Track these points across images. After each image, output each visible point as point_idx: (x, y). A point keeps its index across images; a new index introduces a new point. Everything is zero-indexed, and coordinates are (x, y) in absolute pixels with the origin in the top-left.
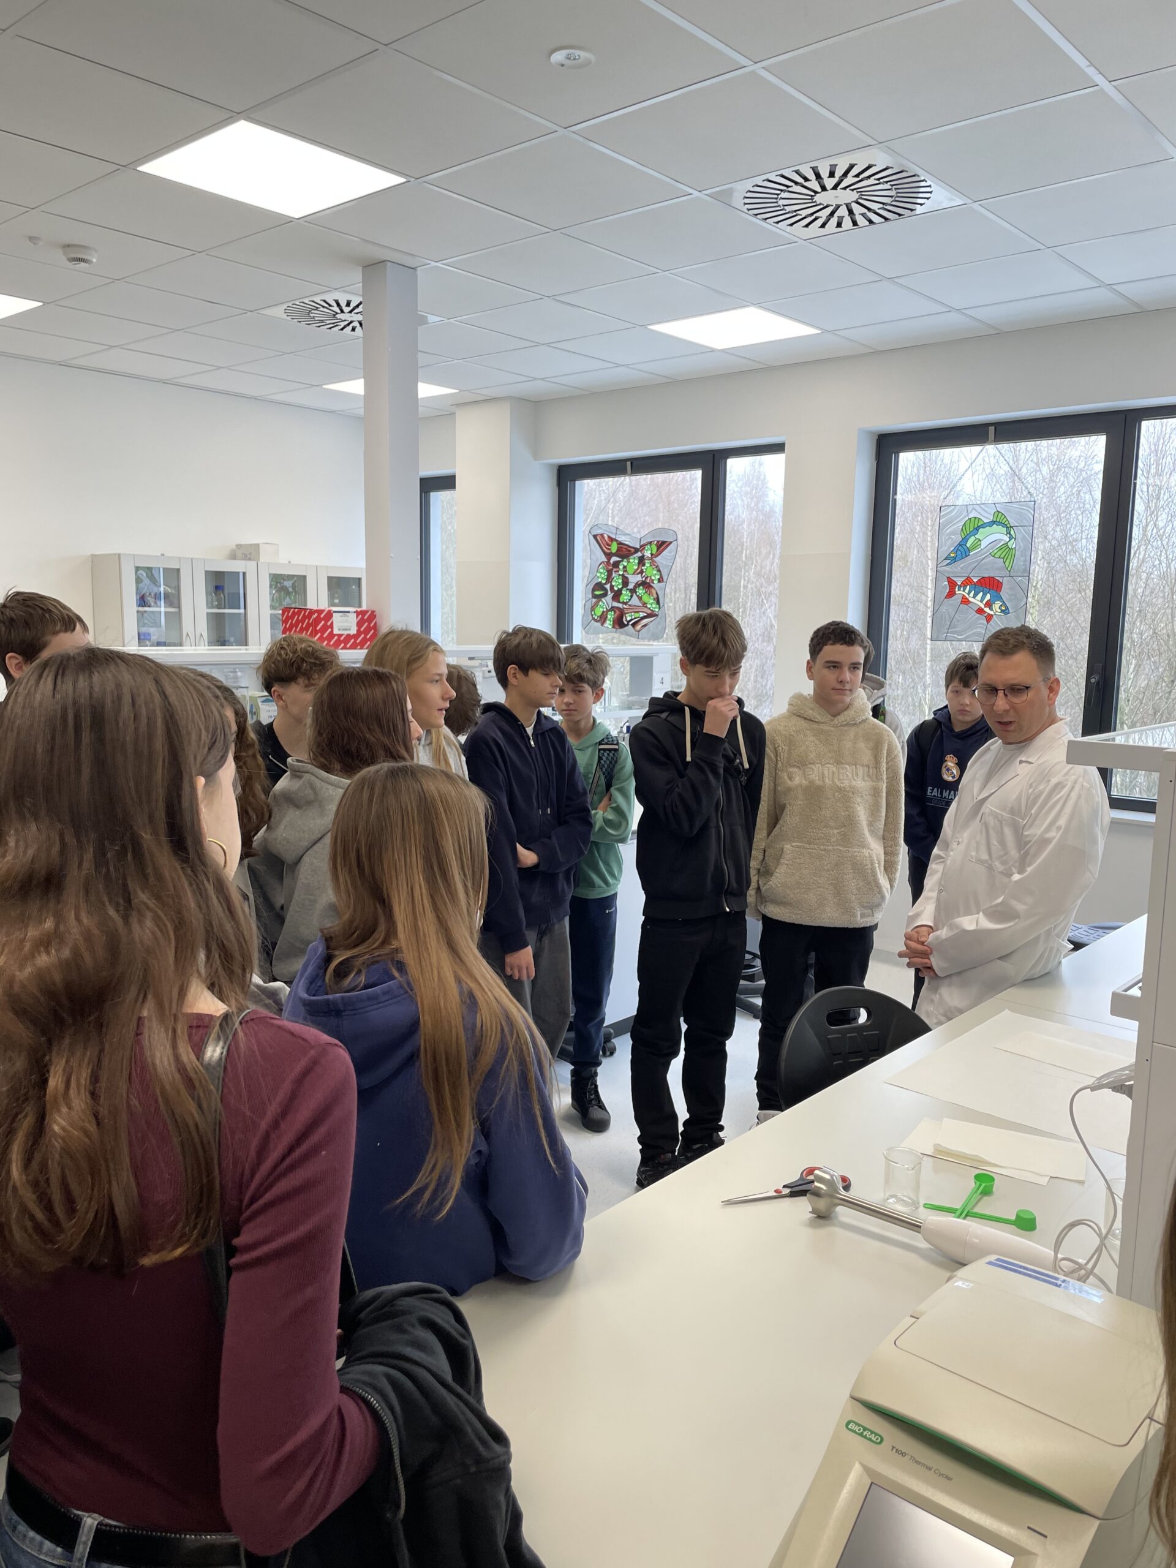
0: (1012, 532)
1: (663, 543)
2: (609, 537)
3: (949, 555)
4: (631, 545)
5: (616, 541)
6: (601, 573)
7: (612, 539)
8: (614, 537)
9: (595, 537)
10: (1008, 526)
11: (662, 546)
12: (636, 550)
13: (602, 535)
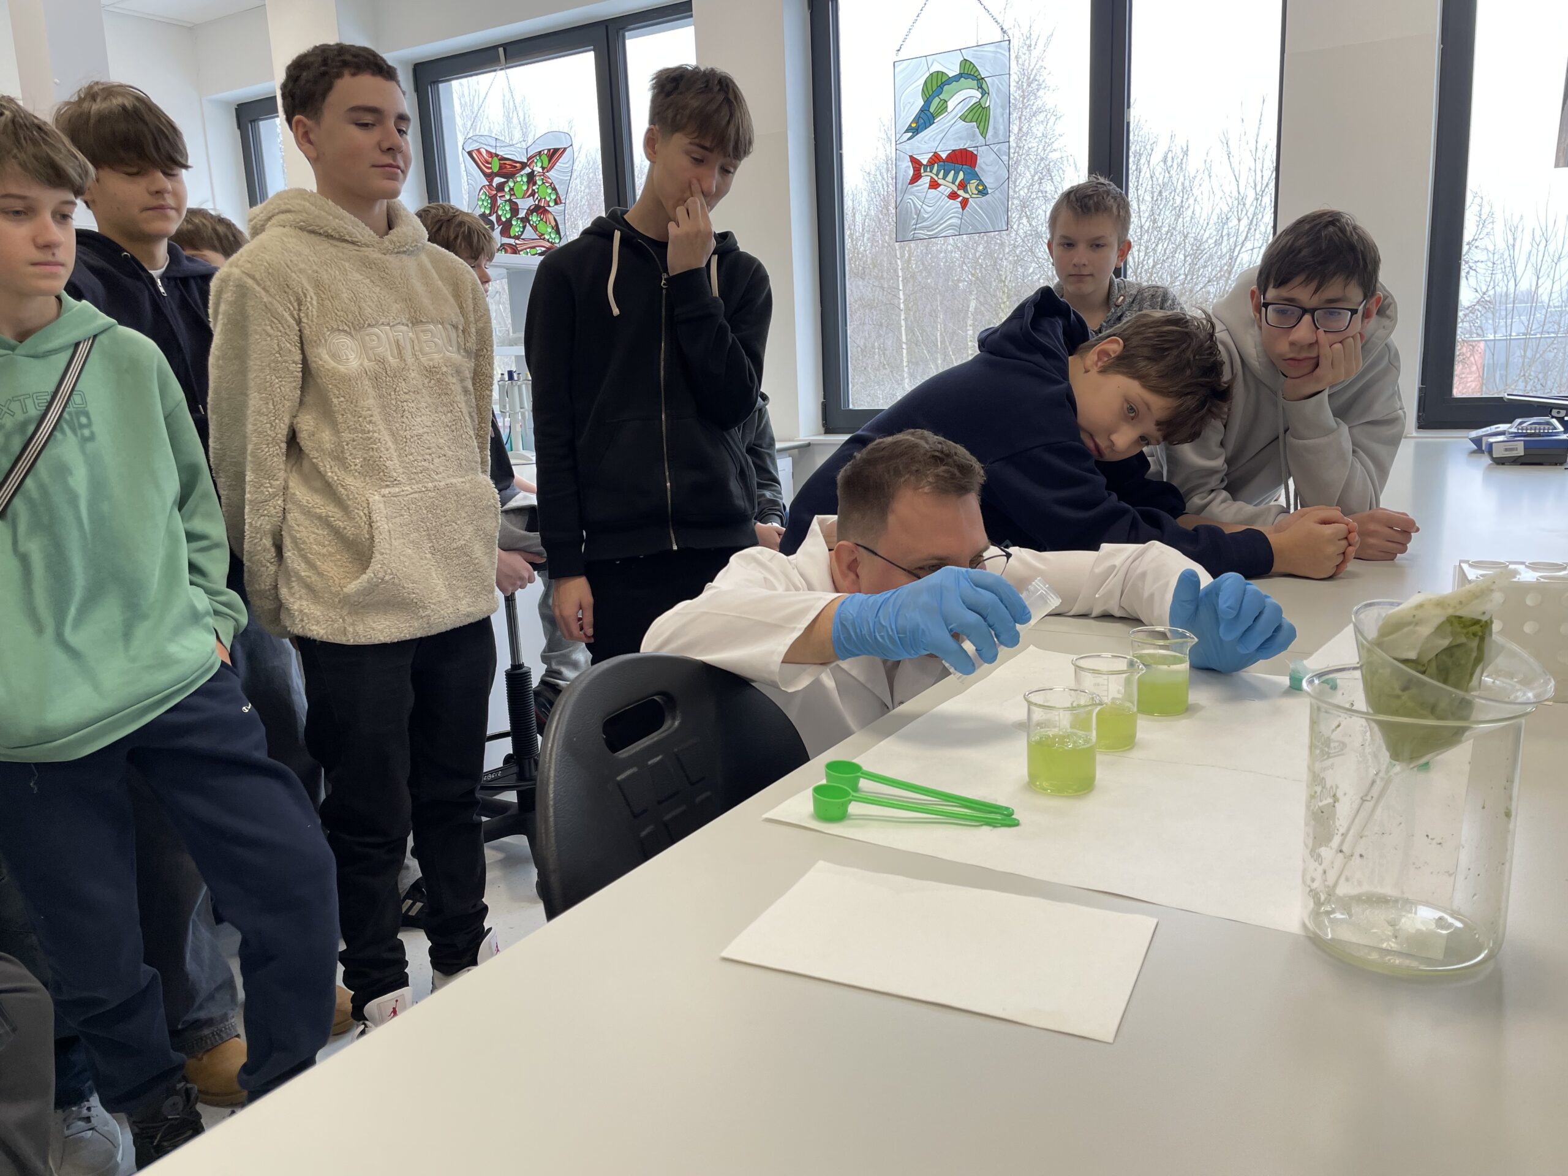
0: (984, 86)
1: (556, 150)
2: (486, 151)
3: (910, 125)
4: (517, 160)
5: (497, 155)
6: (483, 200)
7: (491, 155)
8: (493, 151)
9: (470, 154)
10: (979, 77)
11: (554, 155)
12: (524, 165)
13: (478, 150)
